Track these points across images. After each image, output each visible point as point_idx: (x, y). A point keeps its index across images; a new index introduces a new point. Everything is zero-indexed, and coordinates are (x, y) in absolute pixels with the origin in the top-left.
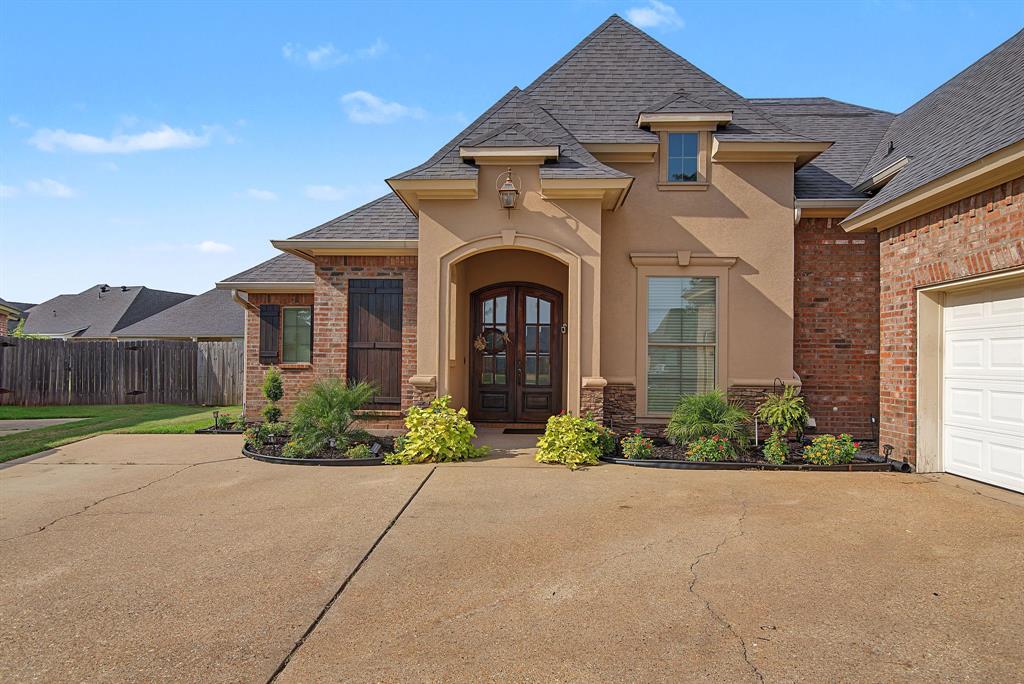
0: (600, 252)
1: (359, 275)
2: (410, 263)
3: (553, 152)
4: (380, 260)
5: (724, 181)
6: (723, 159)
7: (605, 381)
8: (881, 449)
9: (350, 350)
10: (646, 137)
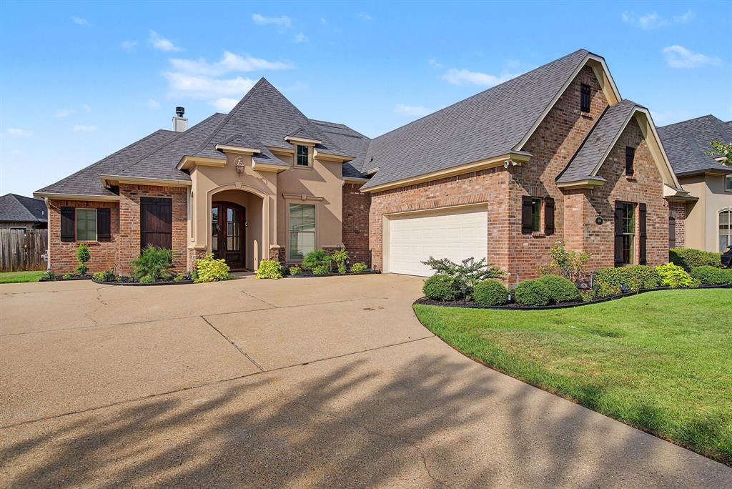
0: (276, 193)
1: (147, 195)
2: (184, 192)
3: (259, 151)
4: (159, 188)
5: (318, 166)
6: (318, 159)
7: (279, 247)
8: (372, 266)
9: (142, 234)
10: (288, 146)
